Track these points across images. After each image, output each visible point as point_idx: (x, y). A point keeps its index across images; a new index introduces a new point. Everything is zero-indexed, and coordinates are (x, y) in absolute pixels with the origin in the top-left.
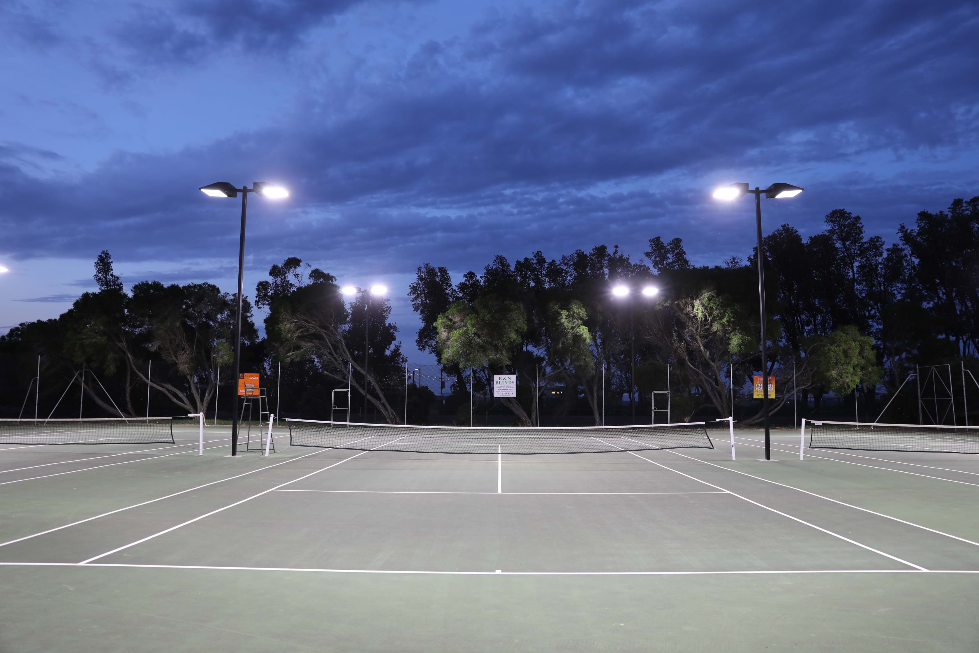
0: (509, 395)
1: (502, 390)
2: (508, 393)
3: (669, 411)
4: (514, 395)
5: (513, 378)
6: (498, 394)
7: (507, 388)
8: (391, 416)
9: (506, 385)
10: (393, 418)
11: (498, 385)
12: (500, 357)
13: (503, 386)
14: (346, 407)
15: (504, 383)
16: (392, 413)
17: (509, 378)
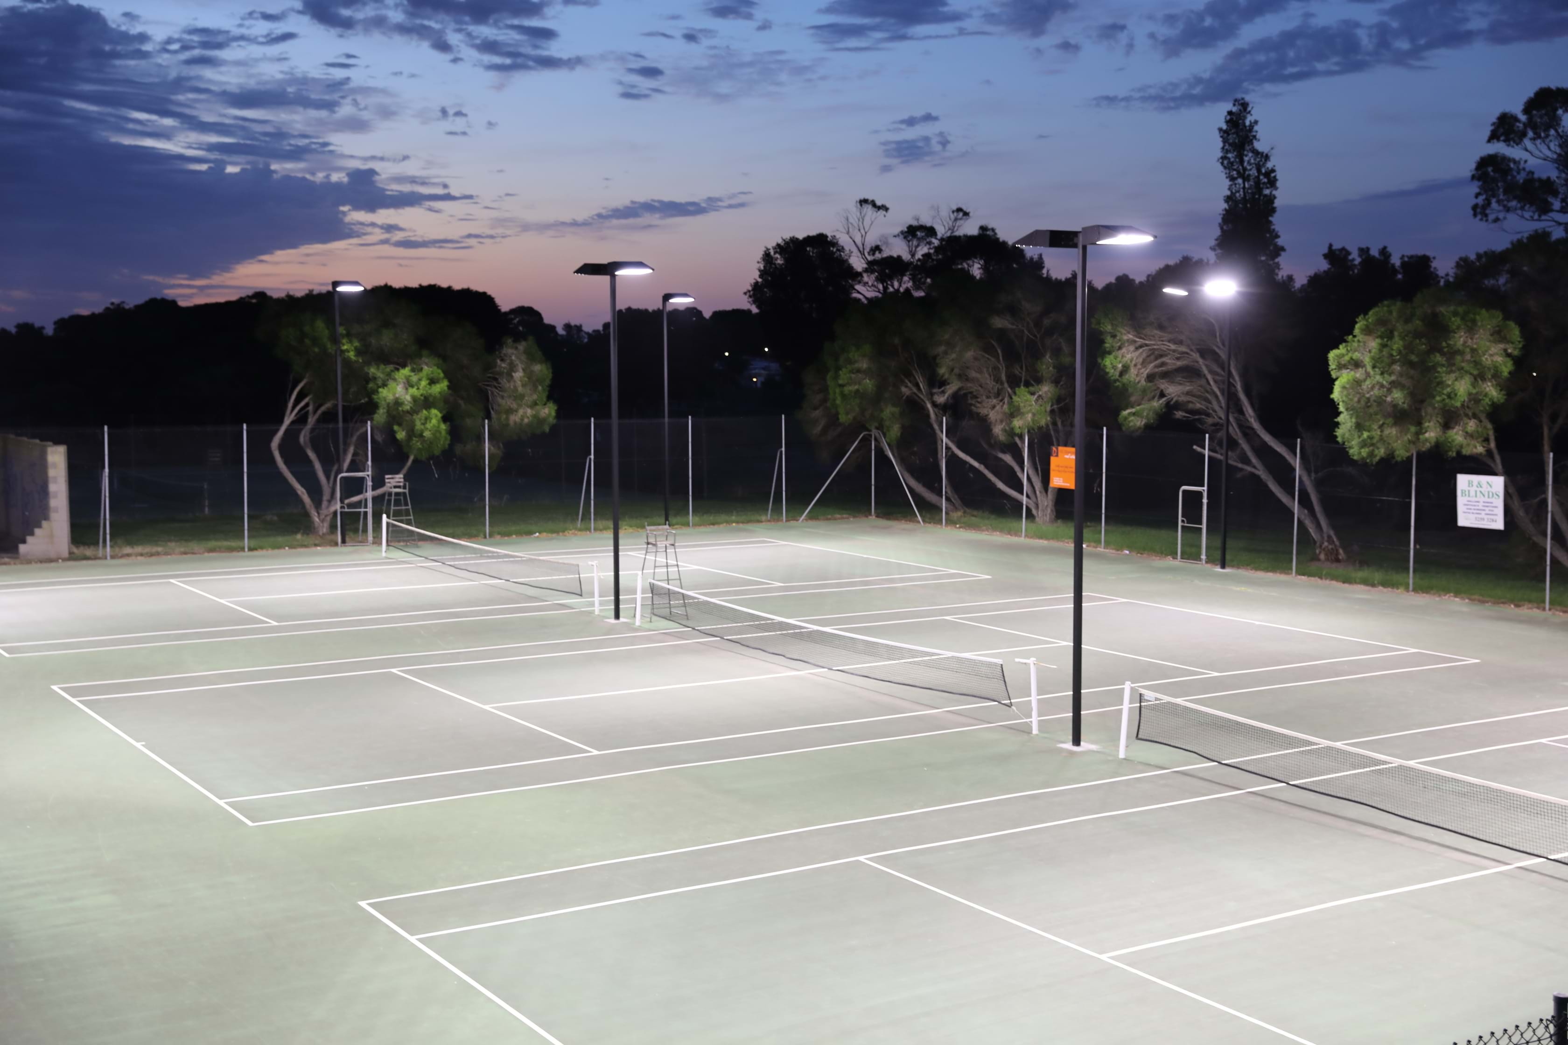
0: (1489, 523)
1: (1475, 511)
2: (1486, 520)
4: (1498, 523)
5: (1497, 483)
6: (1465, 519)
7: (1484, 506)
8: (1326, 544)
9: (1482, 499)
10: (1330, 547)
11: (1467, 498)
12: (1457, 436)
13: (1478, 502)
14: (1201, 523)
15: (1478, 493)
16: (1329, 537)
17: (1488, 483)
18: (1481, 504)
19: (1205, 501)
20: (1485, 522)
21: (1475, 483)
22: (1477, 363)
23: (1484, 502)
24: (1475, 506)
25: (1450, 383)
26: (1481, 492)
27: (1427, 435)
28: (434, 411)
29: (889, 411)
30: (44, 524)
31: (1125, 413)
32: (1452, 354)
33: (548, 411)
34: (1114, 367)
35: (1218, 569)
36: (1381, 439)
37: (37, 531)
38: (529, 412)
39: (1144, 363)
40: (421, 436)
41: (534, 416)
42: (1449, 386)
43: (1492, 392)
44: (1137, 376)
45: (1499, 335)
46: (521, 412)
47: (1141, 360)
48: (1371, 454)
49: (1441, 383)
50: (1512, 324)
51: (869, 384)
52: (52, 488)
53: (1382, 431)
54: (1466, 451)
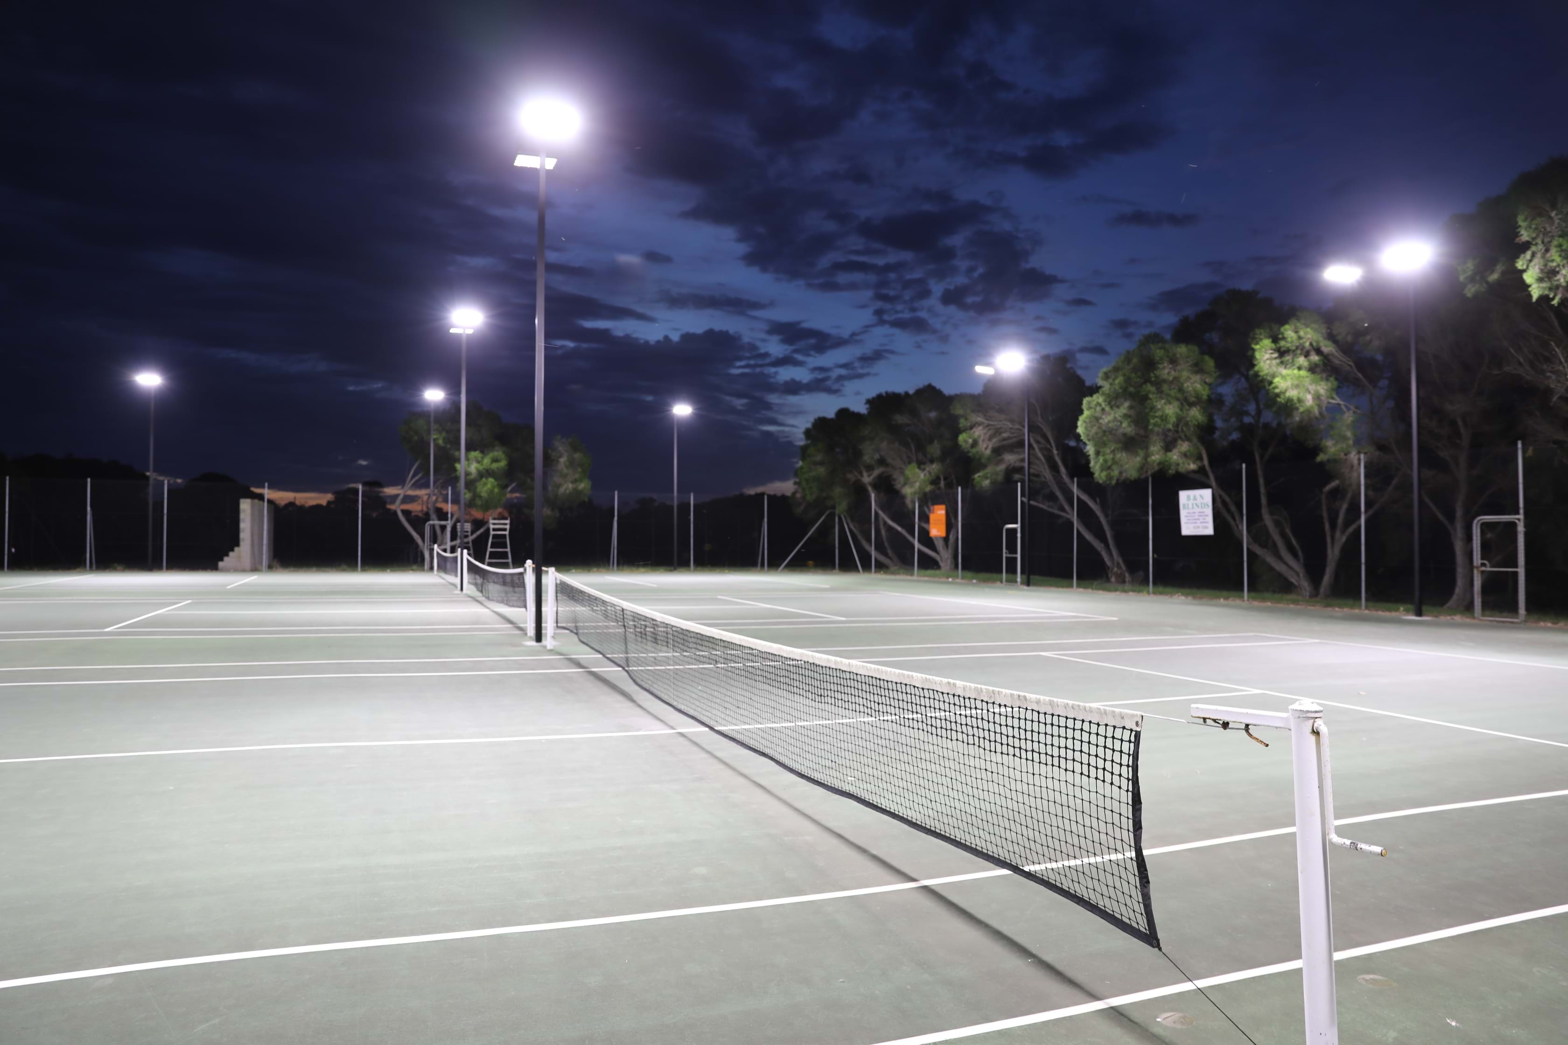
0: (1204, 530)
1: (1193, 521)
2: (1200, 527)
3: (1521, 571)
4: (1209, 530)
5: (1206, 495)
6: (1187, 529)
7: (1199, 516)
8: (1116, 569)
9: (1197, 510)
10: (1119, 572)
11: (1187, 511)
12: (1174, 456)
13: (1194, 513)
14: (1016, 553)
15: (1195, 505)
16: (1118, 564)
17: (1201, 496)
18: (1197, 514)
19: (1019, 535)
20: (1201, 529)
21: (1192, 497)
22: (1181, 390)
23: (1199, 512)
24: (1192, 516)
25: (1159, 407)
26: (1196, 504)
27: (1153, 458)
28: (491, 480)
29: (838, 491)
30: (236, 549)
31: (976, 476)
32: (1158, 383)
33: (584, 485)
34: (966, 442)
35: (1026, 588)
36: (1115, 462)
37: (231, 554)
38: (570, 486)
39: (990, 439)
40: (480, 497)
41: (575, 490)
42: (1159, 410)
43: (1196, 414)
44: (985, 448)
45: (1198, 368)
46: (565, 486)
47: (987, 436)
48: (1109, 477)
49: (1153, 408)
50: (1207, 358)
51: (821, 471)
52: (242, 525)
53: (1114, 455)
54: (1182, 469)
